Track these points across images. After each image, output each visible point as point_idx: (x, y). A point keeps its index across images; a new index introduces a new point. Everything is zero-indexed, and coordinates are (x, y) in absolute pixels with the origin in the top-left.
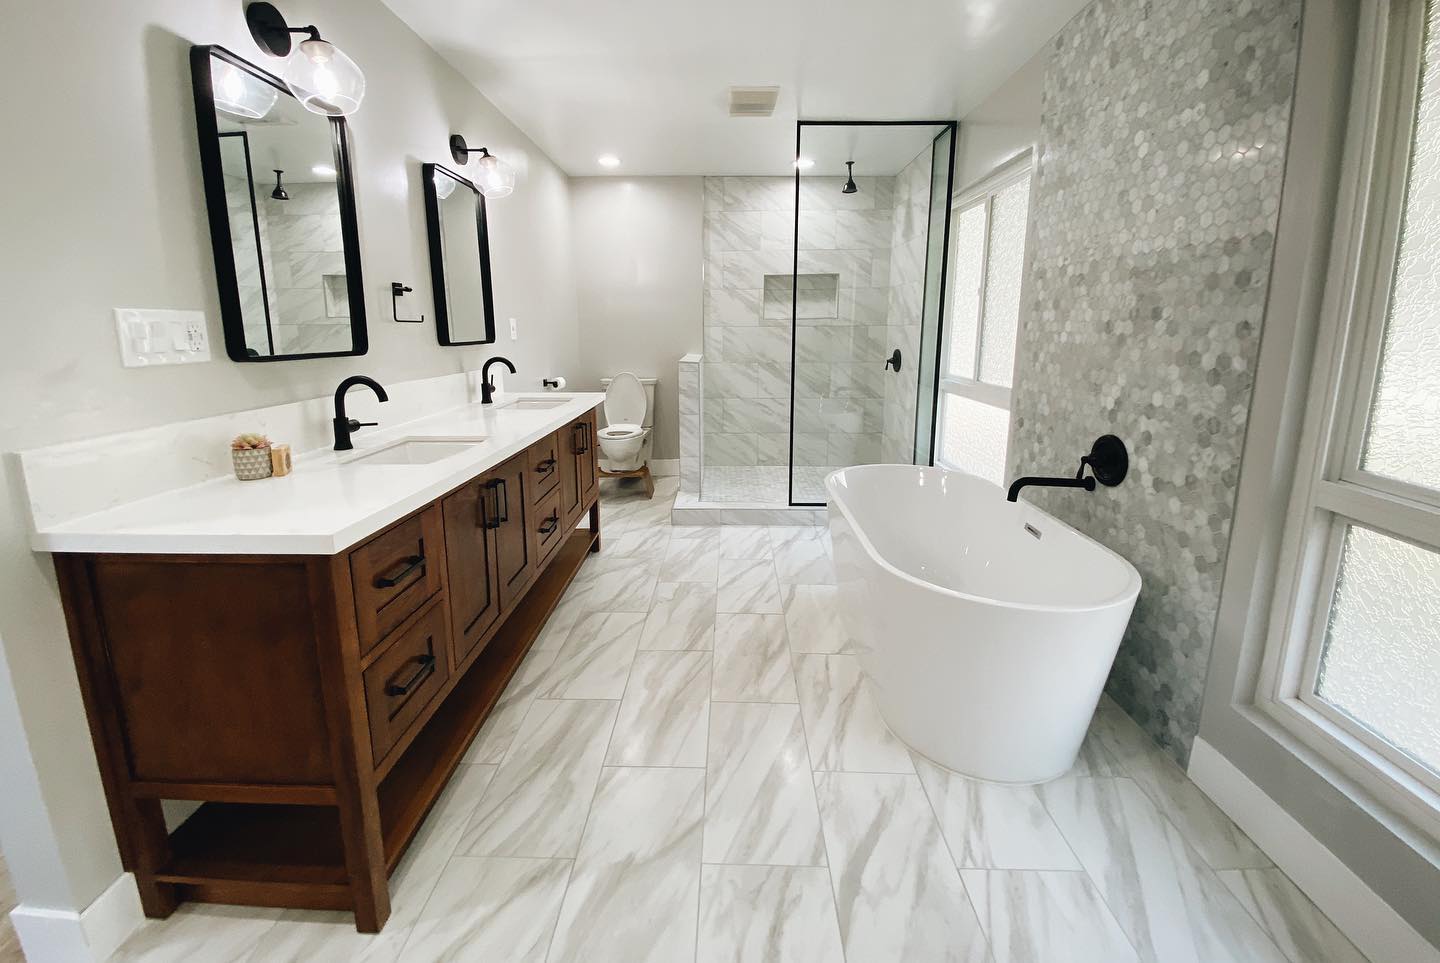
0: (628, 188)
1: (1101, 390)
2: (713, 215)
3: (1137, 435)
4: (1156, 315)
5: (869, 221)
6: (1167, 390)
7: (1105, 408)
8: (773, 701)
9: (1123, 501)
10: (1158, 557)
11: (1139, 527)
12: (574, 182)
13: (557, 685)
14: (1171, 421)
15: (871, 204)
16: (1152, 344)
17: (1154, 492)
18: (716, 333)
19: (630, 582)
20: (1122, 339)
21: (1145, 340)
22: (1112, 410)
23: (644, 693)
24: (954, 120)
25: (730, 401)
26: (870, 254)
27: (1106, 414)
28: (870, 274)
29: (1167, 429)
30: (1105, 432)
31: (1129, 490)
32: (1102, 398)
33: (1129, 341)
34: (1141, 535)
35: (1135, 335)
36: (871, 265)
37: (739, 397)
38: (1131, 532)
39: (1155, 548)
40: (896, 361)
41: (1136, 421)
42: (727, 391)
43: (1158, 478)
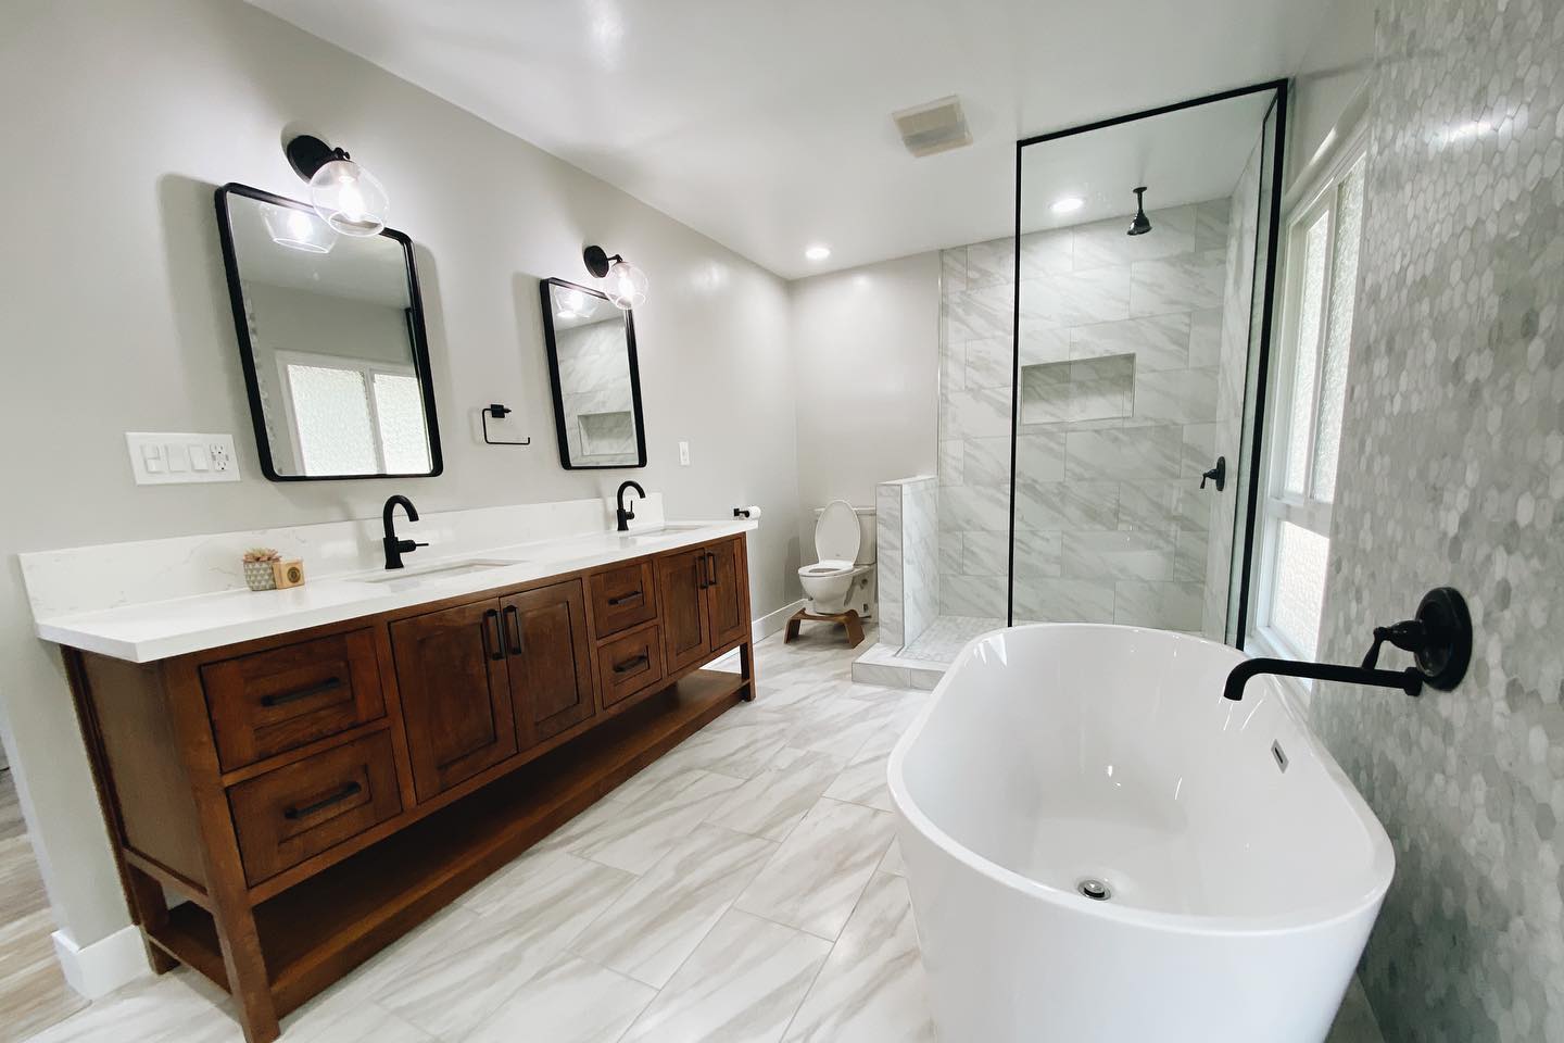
0: (862, 283)
1: (1442, 496)
2: (954, 298)
3: (1489, 589)
4: (1529, 328)
5: (1186, 272)
6: (1540, 490)
7: (1445, 534)
8: (803, 929)
9: (1458, 723)
10: (1502, 849)
11: (1478, 779)
12: (792, 286)
13: (595, 843)
14: (1543, 557)
15: (1188, 244)
16: (1522, 393)
17: (1507, 712)
18: (954, 449)
19: (756, 741)
20: (1476, 390)
21: (1510, 388)
22: (1456, 539)
23: (669, 875)
24: (1283, 77)
25: (972, 535)
26: (1187, 321)
27: (1447, 543)
28: (1187, 348)
29: (1537, 574)
30: (1442, 582)
31: (1470, 701)
32: (1442, 513)
33: (1486, 393)
34: (1480, 795)
35: (1494, 377)
36: (1189, 336)
37: (983, 529)
38: (1465, 788)
39: (1497, 827)
40: (1218, 475)
41: (1489, 558)
42: (968, 522)
43: (1515, 680)
